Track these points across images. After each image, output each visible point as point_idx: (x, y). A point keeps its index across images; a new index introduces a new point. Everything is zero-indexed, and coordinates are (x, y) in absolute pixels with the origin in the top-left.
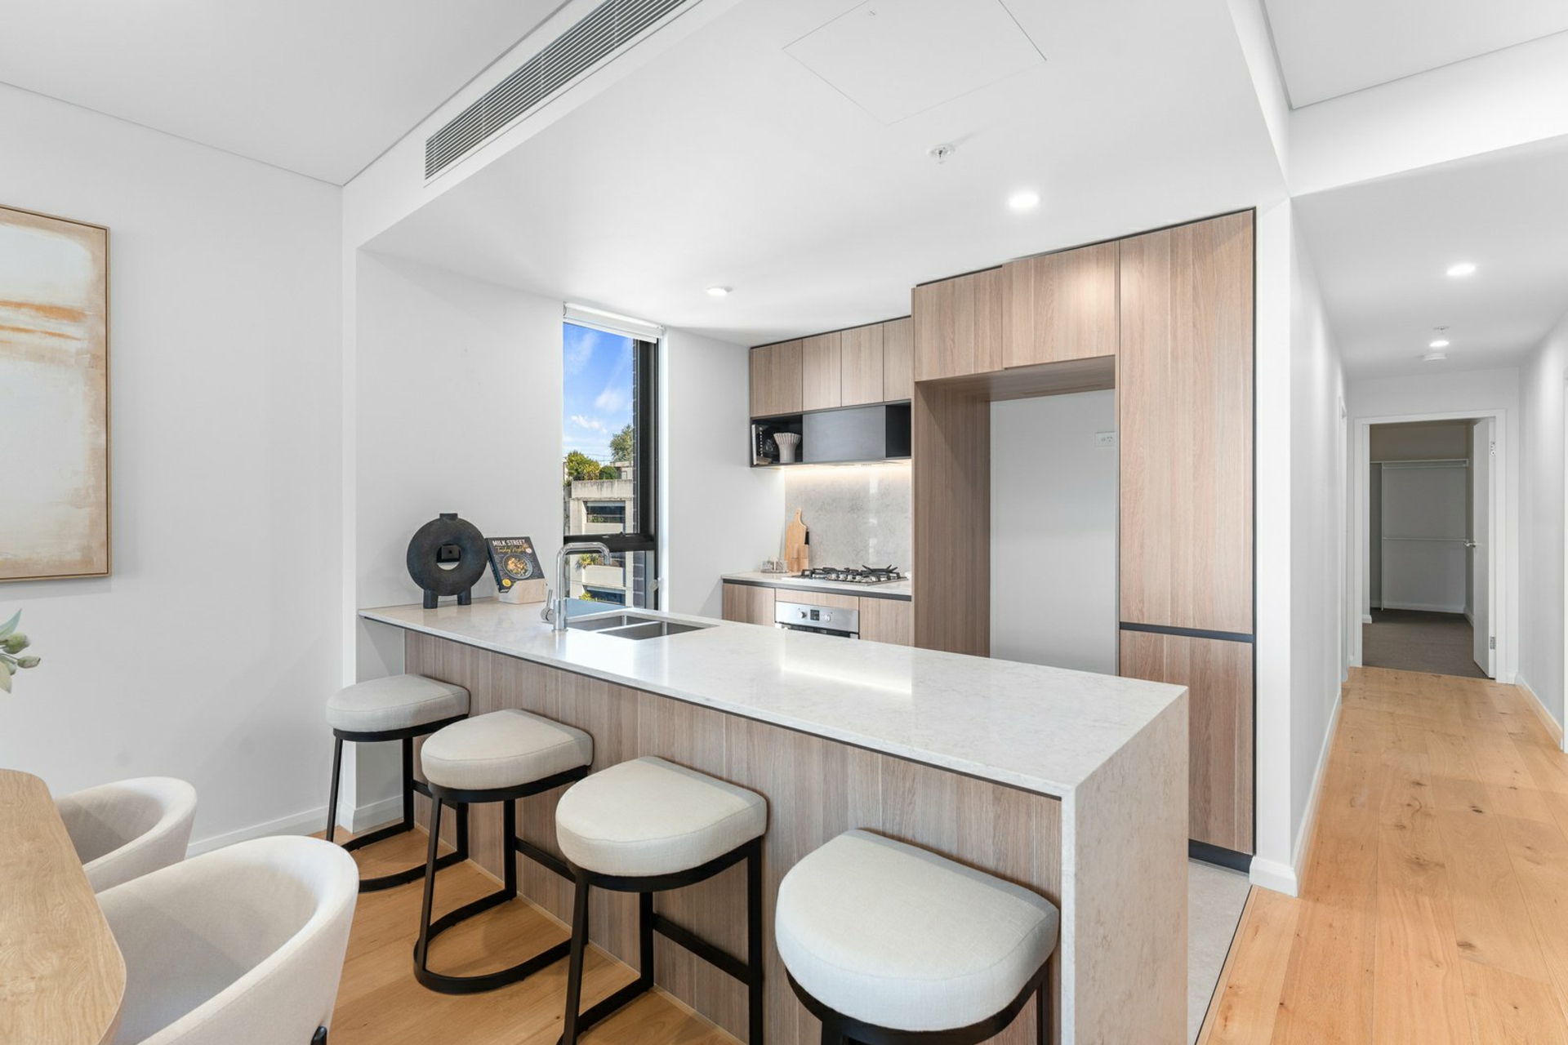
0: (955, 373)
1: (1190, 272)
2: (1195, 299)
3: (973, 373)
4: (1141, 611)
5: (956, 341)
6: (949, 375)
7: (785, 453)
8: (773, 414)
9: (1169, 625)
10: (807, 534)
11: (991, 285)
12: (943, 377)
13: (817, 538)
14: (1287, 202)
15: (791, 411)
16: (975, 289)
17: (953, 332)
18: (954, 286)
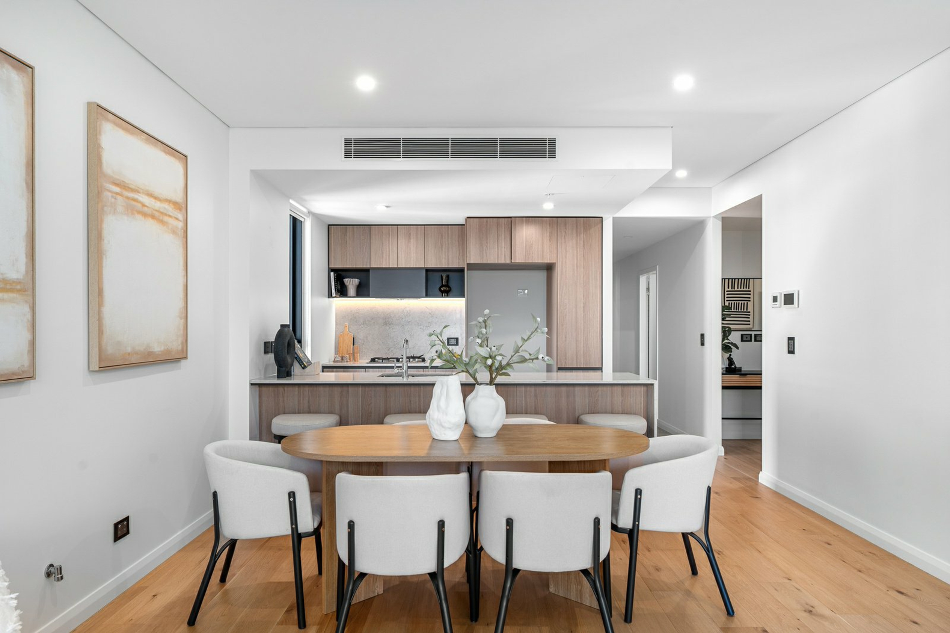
0: (487, 261)
1: (582, 235)
2: (584, 245)
3: (496, 262)
4: (566, 363)
5: (488, 247)
6: (485, 262)
7: (352, 291)
8: (348, 267)
9: (575, 367)
10: (354, 338)
11: (505, 225)
12: (481, 262)
13: (360, 341)
14: (612, 218)
15: (361, 267)
16: (497, 225)
17: (487, 243)
18: (487, 221)
